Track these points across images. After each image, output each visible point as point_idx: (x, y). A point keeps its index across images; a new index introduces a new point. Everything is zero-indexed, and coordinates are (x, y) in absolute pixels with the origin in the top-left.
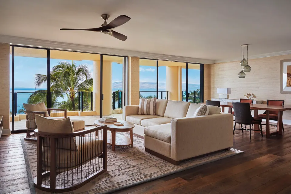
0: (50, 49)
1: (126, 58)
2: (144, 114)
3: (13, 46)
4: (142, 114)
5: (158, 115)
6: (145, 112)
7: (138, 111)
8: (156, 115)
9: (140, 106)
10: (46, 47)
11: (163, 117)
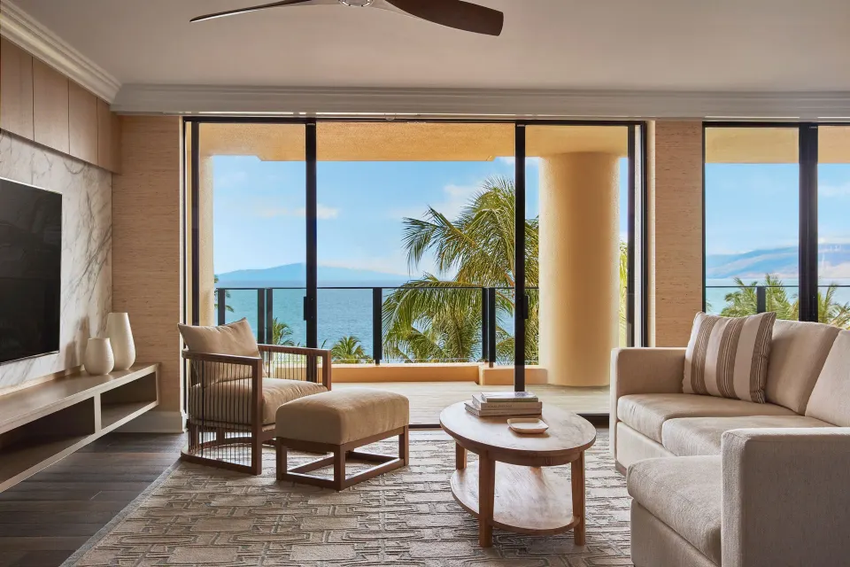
0: (314, 120)
1: (637, 128)
2: (707, 394)
3: (196, 120)
4: (700, 392)
5: (779, 401)
6: (711, 381)
7: (683, 377)
8: (768, 401)
9: (689, 352)
10: (303, 114)
11: (801, 413)
